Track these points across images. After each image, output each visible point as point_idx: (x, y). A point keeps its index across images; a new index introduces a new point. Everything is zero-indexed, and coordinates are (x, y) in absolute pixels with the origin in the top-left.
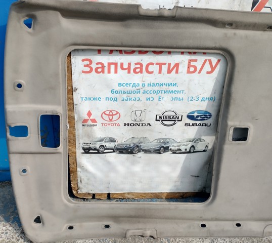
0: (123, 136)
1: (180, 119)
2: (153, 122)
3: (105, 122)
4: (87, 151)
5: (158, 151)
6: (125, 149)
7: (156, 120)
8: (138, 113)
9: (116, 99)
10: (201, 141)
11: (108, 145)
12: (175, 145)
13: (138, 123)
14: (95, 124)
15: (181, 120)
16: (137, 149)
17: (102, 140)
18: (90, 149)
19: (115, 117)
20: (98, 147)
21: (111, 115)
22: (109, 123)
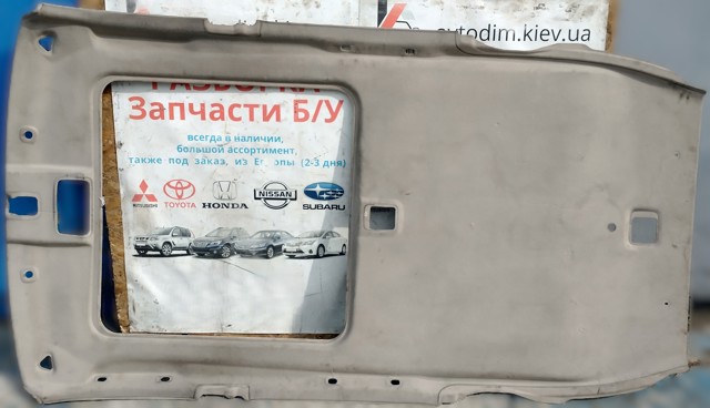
0: (204, 226)
2: (250, 201)
3: (170, 200)
4: (143, 251)
5: (263, 254)
6: (207, 250)
8: (225, 186)
11: (179, 242)
12: (292, 242)
17: (166, 233)
18: (147, 248)
19: (187, 193)
20: (160, 245)
21: (179, 188)
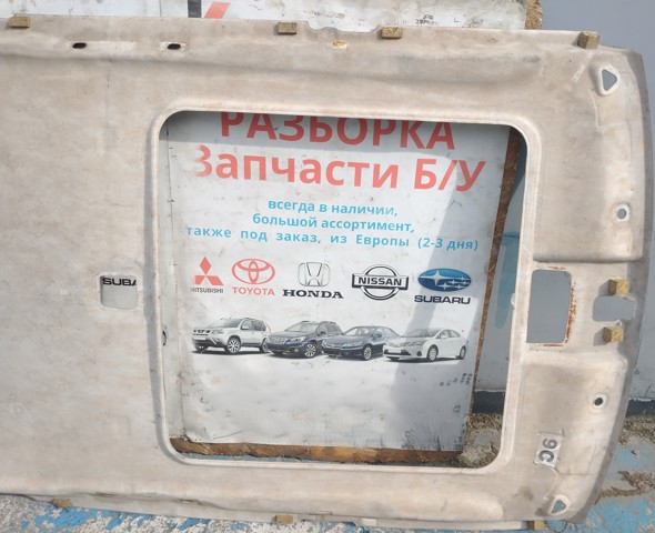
1: (403, 285)
7: (354, 286)
9: (263, 237)
10: (450, 336)
13: (314, 290)
14: (218, 287)
15: (406, 288)
16: (312, 348)
22: (250, 286)
